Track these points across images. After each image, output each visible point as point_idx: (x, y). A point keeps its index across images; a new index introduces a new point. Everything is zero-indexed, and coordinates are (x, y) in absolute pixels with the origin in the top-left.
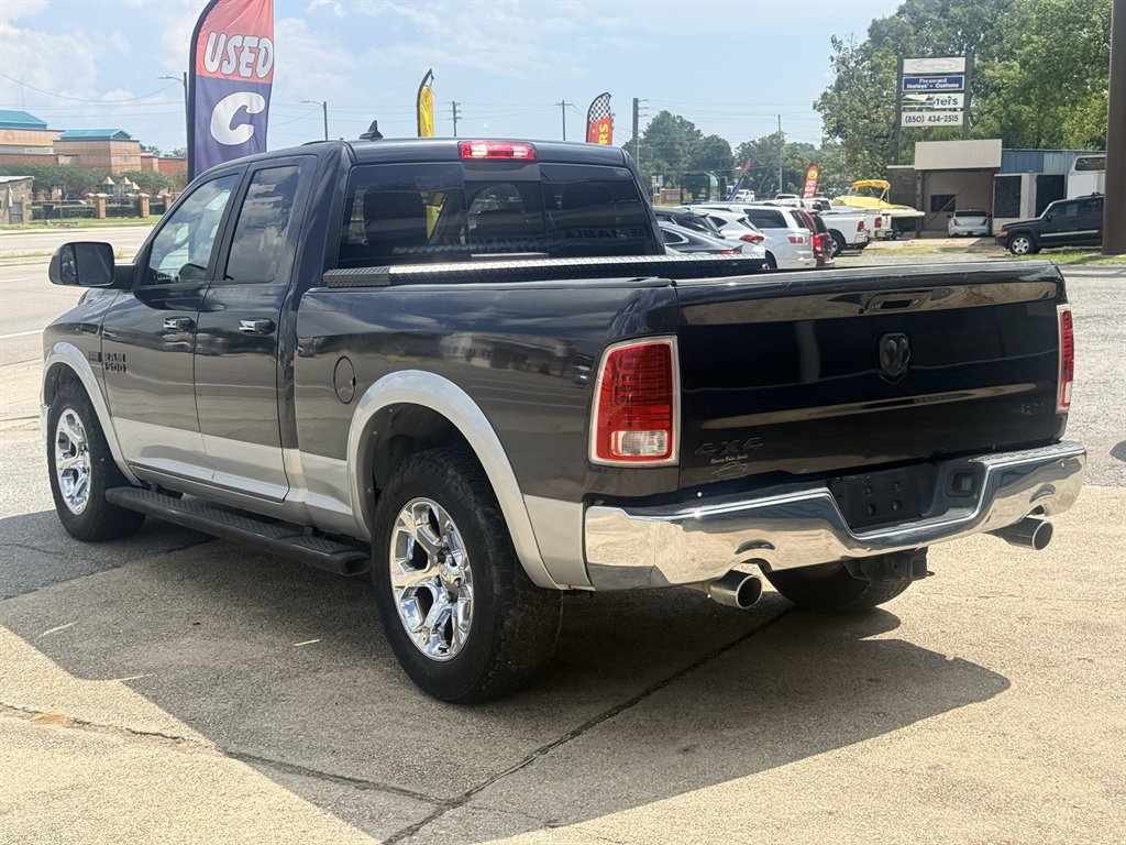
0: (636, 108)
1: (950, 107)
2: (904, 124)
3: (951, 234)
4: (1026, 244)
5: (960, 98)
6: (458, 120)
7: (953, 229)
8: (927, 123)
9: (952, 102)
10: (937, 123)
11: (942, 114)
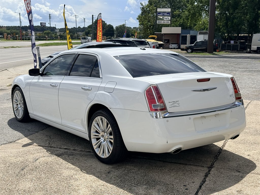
0: (93, 17)
1: (167, 19)
2: (157, 23)
3: (170, 48)
4: (191, 51)
5: (170, 17)
6: (51, 18)
7: (170, 47)
8: (162, 23)
9: (168, 18)
10: (165, 23)
11: (166, 21)
